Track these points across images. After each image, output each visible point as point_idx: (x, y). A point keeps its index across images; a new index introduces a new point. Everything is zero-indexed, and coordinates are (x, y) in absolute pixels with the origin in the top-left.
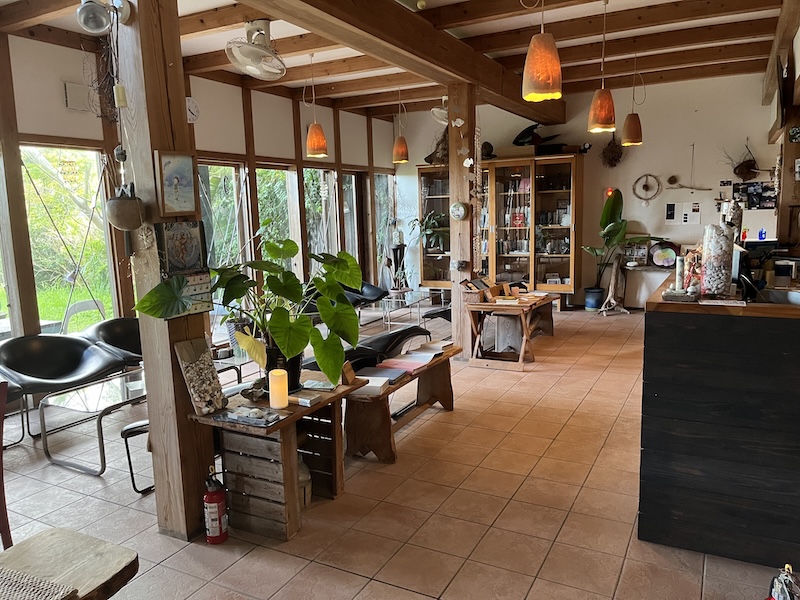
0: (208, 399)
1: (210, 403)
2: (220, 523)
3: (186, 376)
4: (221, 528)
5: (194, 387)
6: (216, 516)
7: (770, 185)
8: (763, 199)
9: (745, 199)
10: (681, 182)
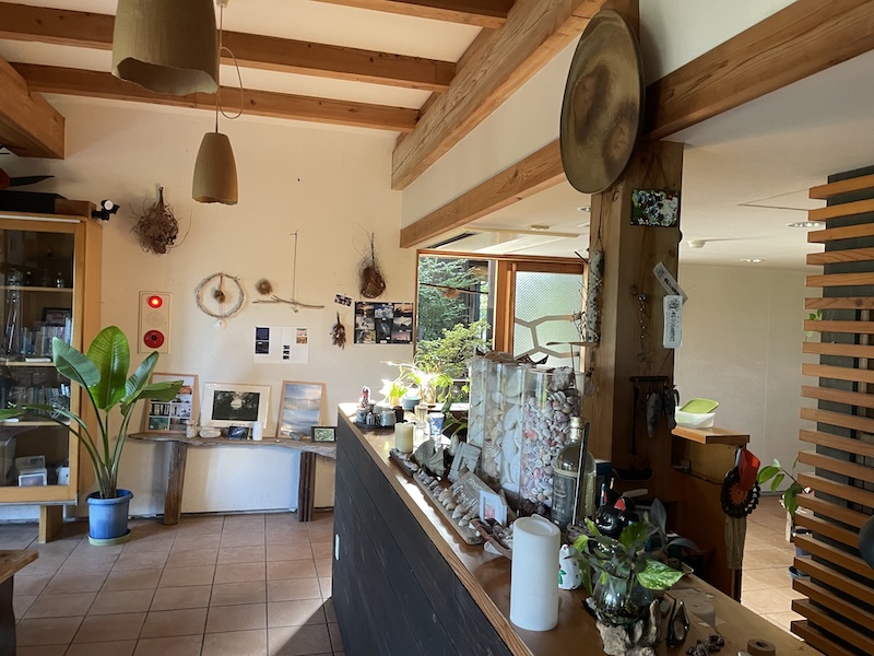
7: (403, 308)
8: (394, 328)
9: (372, 326)
10: (277, 292)
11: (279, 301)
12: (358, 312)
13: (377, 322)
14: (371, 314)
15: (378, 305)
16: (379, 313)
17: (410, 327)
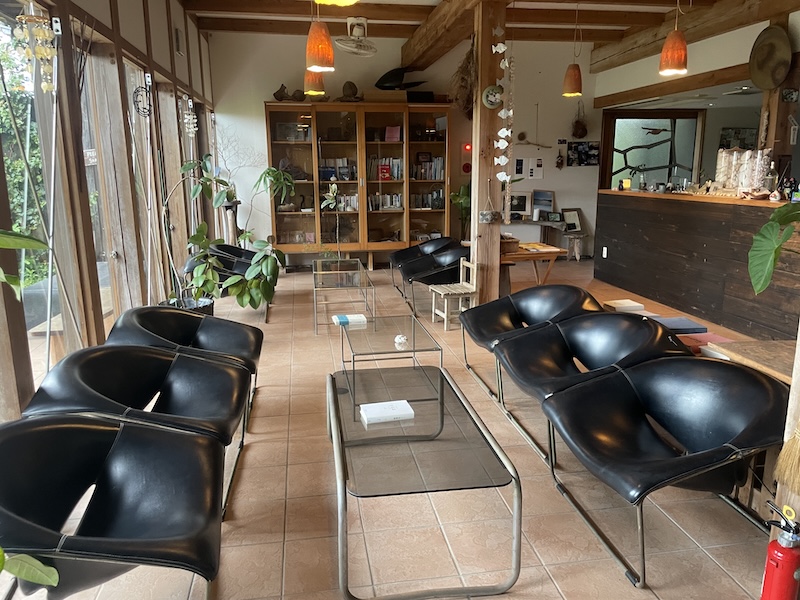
7: (594, 144)
8: (589, 157)
9: (576, 156)
10: (528, 139)
11: (529, 143)
12: (570, 148)
13: (579, 153)
14: (576, 149)
15: (580, 144)
16: (581, 147)
17: (598, 155)
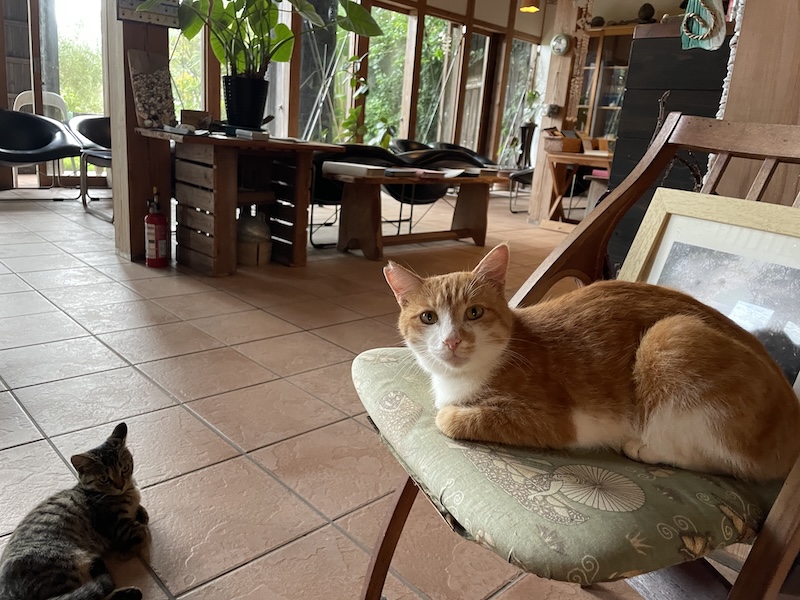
0: (153, 113)
1: (155, 118)
2: (157, 246)
3: (134, 83)
4: (157, 252)
5: (139, 96)
6: (153, 238)
